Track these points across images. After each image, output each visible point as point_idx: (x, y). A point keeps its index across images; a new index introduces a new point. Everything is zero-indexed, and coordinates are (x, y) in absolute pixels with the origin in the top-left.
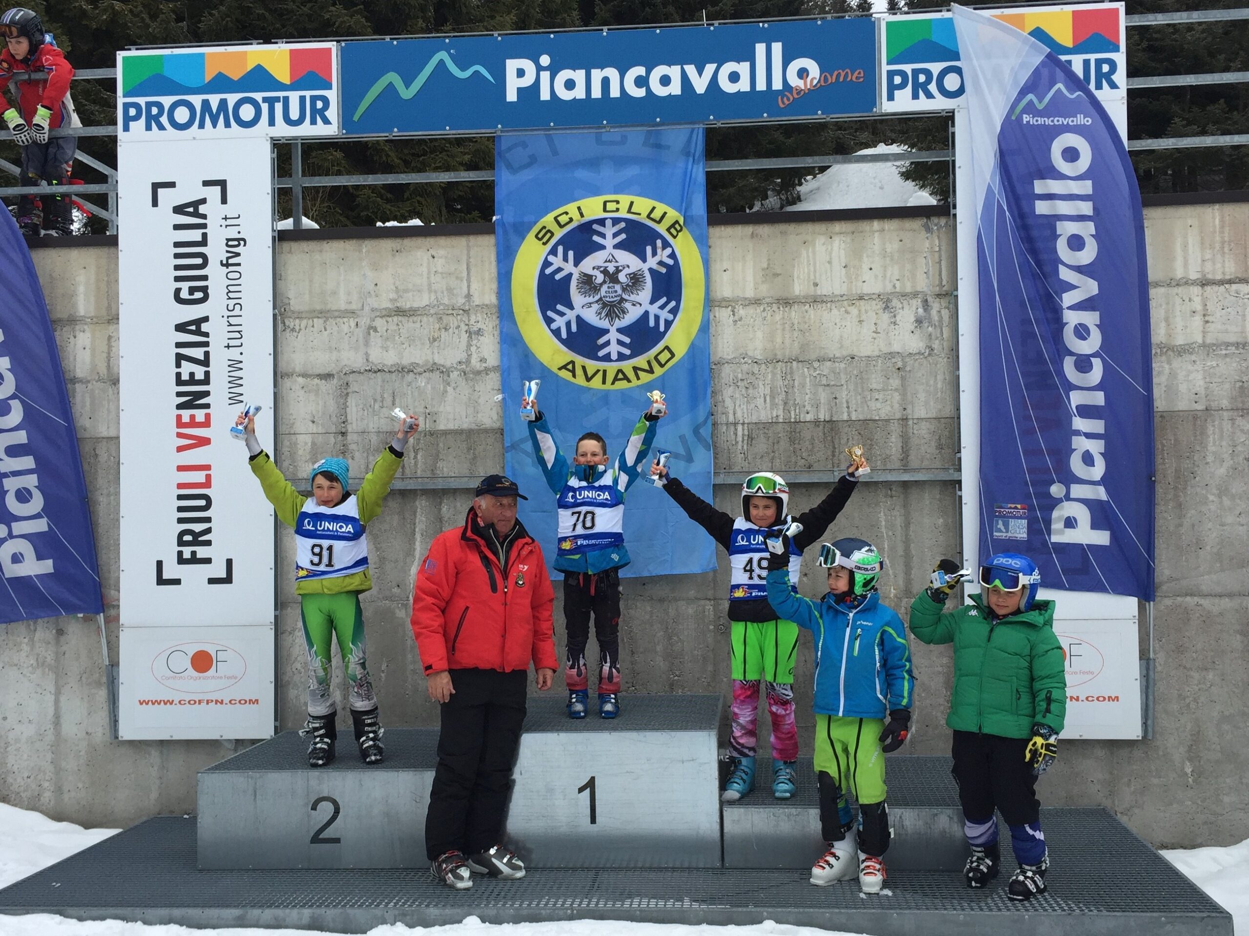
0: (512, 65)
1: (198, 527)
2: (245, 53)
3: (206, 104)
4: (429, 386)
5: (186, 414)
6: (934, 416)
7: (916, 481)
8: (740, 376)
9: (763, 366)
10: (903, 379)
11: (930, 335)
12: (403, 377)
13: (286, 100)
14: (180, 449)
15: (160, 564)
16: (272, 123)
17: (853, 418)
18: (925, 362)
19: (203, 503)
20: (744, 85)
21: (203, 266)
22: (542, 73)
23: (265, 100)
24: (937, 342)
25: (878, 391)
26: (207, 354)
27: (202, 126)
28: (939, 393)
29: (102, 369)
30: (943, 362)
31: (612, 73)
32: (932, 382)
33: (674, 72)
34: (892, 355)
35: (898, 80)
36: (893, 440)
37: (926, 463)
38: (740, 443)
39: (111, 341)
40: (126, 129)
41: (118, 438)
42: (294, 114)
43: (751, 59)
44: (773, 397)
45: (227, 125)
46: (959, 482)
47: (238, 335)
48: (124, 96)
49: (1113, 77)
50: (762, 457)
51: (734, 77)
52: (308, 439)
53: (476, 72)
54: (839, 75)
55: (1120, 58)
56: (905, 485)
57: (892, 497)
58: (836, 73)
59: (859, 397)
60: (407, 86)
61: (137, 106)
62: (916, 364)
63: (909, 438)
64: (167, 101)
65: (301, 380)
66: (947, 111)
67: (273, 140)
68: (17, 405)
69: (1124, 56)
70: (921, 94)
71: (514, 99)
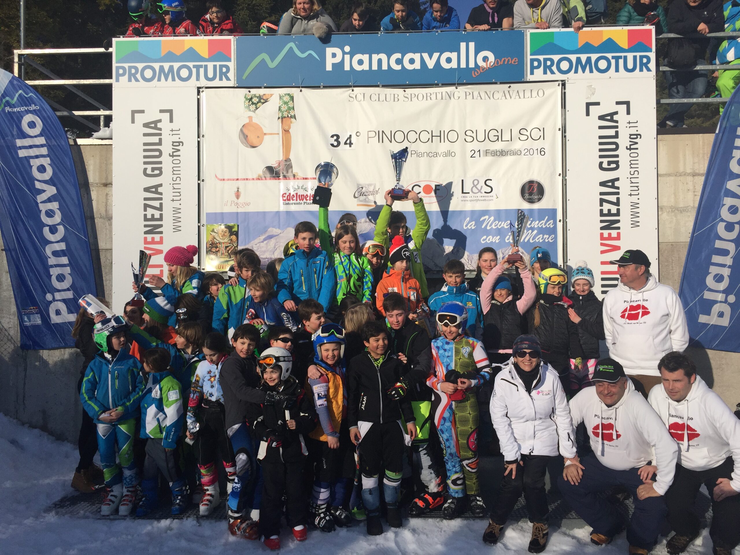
0: (329, 51)
2: (183, 40)
3: (162, 68)
5: (149, 237)
13: (206, 66)
16: (198, 79)
21: (160, 156)
23: (194, 66)
26: (161, 204)
27: (159, 80)
29: (103, 212)
31: (383, 57)
33: (417, 57)
35: (536, 64)
39: (108, 196)
40: (117, 80)
41: (111, 249)
42: (210, 75)
43: (458, 51)
45: (174, 80)
47: (178, 194)
48: (116, 63)
49: (649, 65)
51: (449, 60)
53: (310, 54)
54: (505, 60)
55: (652, 55)
58: (503, 59)
60: (272, 60)
61: (124, 68)
64: (140, 66)
66: (562, 81)
67: (199, 88)
68: (61, 229)
69: (654, 54)
70: (548, 71)
71: (331, 69)
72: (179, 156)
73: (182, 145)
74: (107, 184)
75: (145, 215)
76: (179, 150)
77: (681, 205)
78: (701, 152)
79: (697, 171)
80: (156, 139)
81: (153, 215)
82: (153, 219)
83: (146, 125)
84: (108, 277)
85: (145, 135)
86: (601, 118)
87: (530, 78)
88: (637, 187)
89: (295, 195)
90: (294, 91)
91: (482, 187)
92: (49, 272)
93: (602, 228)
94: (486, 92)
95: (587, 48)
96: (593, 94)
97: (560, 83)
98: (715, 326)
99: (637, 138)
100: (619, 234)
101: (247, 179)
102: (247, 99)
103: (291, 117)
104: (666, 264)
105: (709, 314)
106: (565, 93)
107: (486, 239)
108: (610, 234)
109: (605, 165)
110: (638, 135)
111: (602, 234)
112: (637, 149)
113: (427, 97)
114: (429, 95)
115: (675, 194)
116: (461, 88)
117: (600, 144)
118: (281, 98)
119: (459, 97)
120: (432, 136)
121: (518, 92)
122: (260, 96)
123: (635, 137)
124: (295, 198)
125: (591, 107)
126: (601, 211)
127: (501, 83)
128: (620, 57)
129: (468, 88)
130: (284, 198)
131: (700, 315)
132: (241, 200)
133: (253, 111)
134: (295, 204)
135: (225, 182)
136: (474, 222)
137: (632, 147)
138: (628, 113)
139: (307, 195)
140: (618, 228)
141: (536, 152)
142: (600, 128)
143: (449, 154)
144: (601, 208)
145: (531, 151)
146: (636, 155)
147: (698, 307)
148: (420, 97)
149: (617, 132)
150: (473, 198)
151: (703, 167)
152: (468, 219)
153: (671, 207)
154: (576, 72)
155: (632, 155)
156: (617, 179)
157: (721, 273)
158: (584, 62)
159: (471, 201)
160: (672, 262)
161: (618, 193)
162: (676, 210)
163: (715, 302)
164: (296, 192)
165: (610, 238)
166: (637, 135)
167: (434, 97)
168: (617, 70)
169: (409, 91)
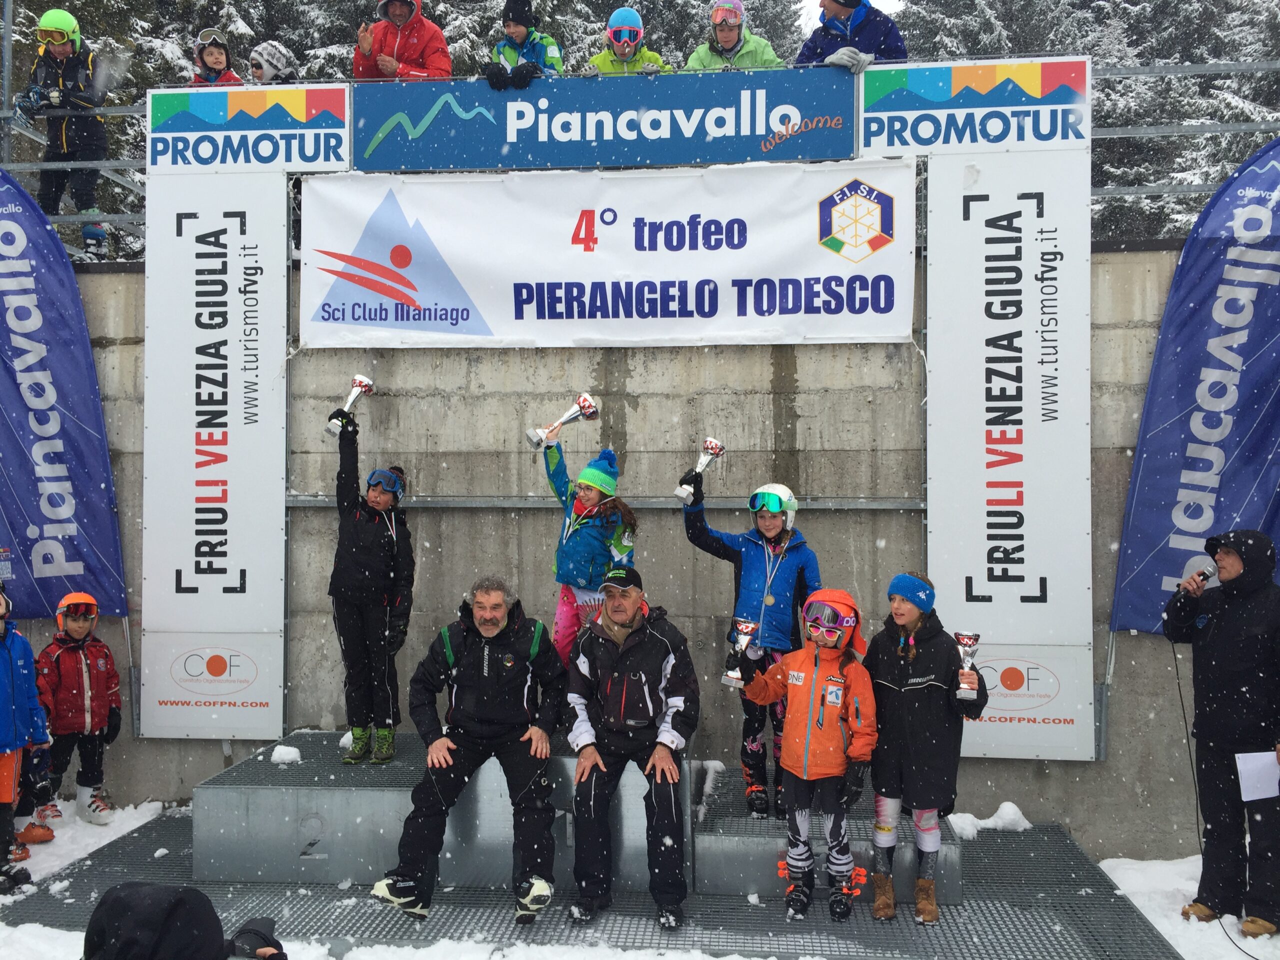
0: (513, 108)
1: (214, 539)
2: (265, 92)
3: (228, 140)
4: (431, 411)
5: (205, 432)
6: (902, 447)
7: (884, 510)
8: (720, 406)
9: (742, 397)
10: (874, 411)
11: (900, 370)
12: (407, 400)
13: (302, 137)
14: (199, 465)
15: (179, 573)
16: (288, 158)
17: (826, 447)
18: (895, 397)
19: (219, 516)
20: (729, 130)
21: (223, 292)
22: (540, 116)
23: (283, 137)
24: (906, 377)
25: (850, 422)
26: (225, 376)
27: (223, 161)
28: (908, 426)
29: (130, 389)
30: (911, 395)
31: (606, 117)
32: (900, 415)
33: (664, 116)
34: (863, 388)
35: (874, 127)
36: (863, 469)
37: (894, 493)
38: (720, 470)
39: (138, 361)
40: (154, 162)
41: (142, 453)
42: (309, 151)
43: (737, 106)
44: (750, 426)
45: (247, 160)
46: (925, 511)
47: (254, 359)
48: (153, 131)
49: (1079, 127)
50: (740, 483)
51: (720, 122)
52: (319, 458)
53: (479, 114)
54: (819, 121)
55: (1086, 110)
56: (874, 512)
57: (861, 523)
58: (816, 120)
59: (832, 428)
60: (415, 125)
61: (164, 141)
62: (886, 398)
63: (878, 468)
64: (192, 137)
65: (312, 402)
66: (920, 157)
68: (55, 416)
69: (1090, 109)
70: (896, 140)
71: (514, 139)
72: (256, 292)
73: (261, 274)
74: (139, 341)
75: (198, 395)
76: (255, 282)
77: (1136, 380)
80: (216, 264)
81: (211, 395)
82: (211, 401)
83: (201, 239)
85: (199, 256)
86: (991, 223)
87: (863, 152)
88: (1054, 347)
92: (36, 490)
93: (989, 422)
95: (969, 98)
96: (976, 182)
99: (1055, 259)
100: (1019, 432)
106: (925, 180)
108: (1003, 433)
109: (996, 309)
110: (1057, 255)
111: (989, 433)
112: (1055, 279)
117: (988, 270)
123: (1052, 257)
125: (973, 204)
126: (989, 390)
127: (813, 161)
128: (1027, 114)
131: (1165, 577)
137: (1046, 275)
138: (1040, 214)
140: (1019, 422)
142: (989, 241)
144: (989, 385)
146: (1053, 290)
149: (1019, 250)
153: (1117, 385)
154: (947, 140)
155: (1045, 290)
156: (1019, 334)
157: (1197, 501)
158: (960, 122)
160: (1119, 484)
161: (1019, 359)
162: (1126, 389)
163: (1189, 554)
165: (1003, 439)
168: (1021, 136)
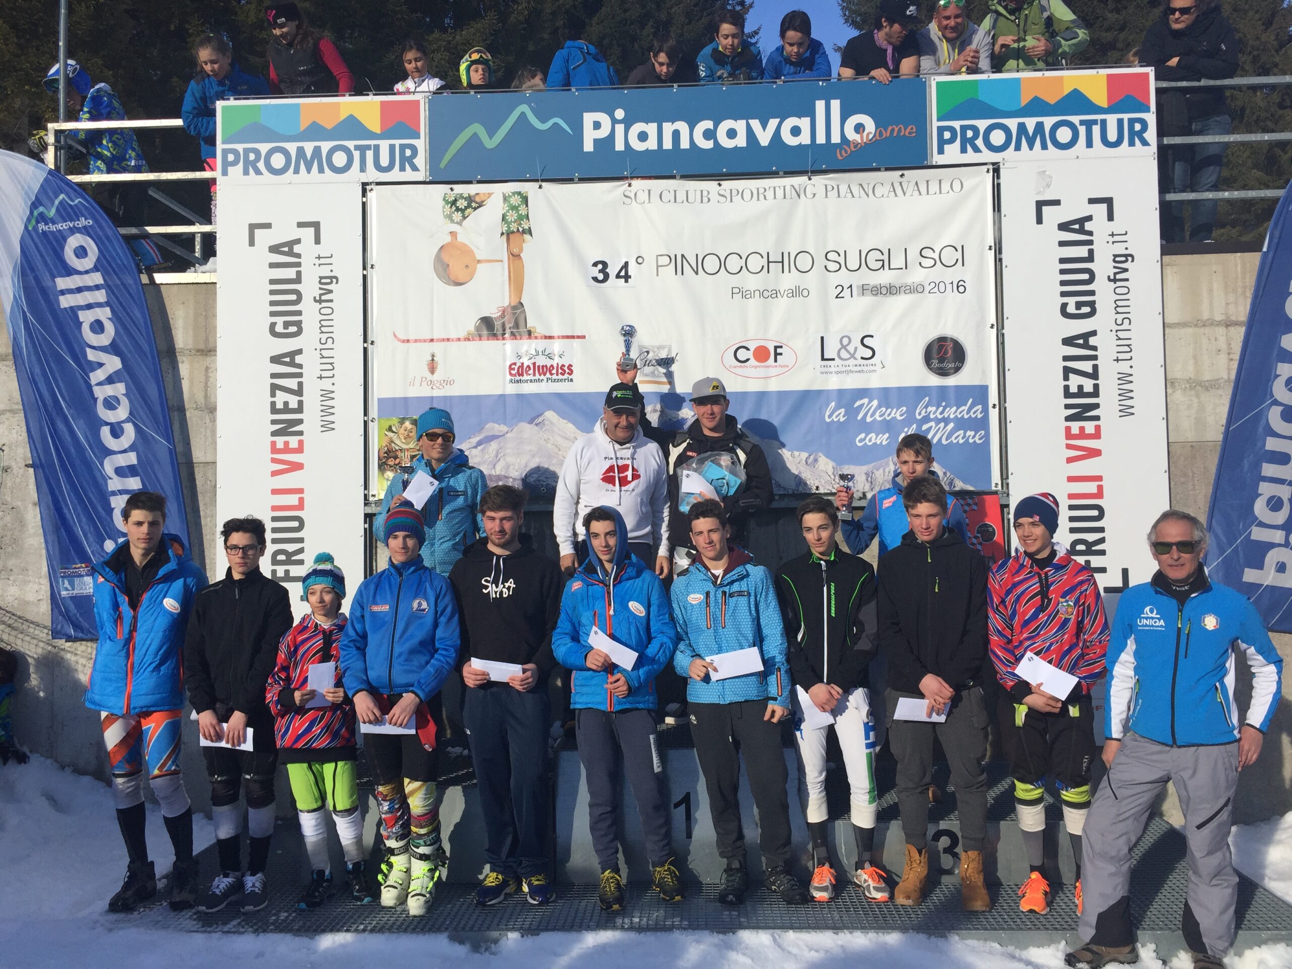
0: (589, 118)
1: (291, 547)
2: (338, 104)
3: (300, 151)
5: (280, 441)
13: (377, 149)
14: (274, 473)
16: (363, 169)
19: (296, 524)
21: (298, 301)
23: (357, 148)
26: (300, 384)
27: (296, 171)
29: (200, 398)
31: (682, 126)
33: (740, 126)
35: (947, 135)
39: (209, 371)
40: (225, 173)
41: (215, 463)
42: (384, 161)
43: (812, 115)
45: (321, 170)
47: (330, 367)
48: (224, 142)
49: (1144, 135)
51: (796, 131)
53: (555, 124)
54: (893, 130)
55: (1151, 118)
58: (890, 128)
60: (491, 135)
61: (235, 152)
64: (264, 148)
66: (993, 164)
67: (364, 185)
68: (129, 429)
69: (1154, 116)
70: (969, 148)
71: (591, 149)
72: (331, 301)
73: (337, 283)
74: (208, 351)
75: (273, 404)
76: (330, 292)
77: (1207, 377)
78: (1240, 284)
79: (1233, 318)
80: (290, 273)
81: (286, 404)
82: (286, 409)
83: (274, 249)
84: (208, 511)
85: (273, 265)
86: (1064, 227)
87: (937, 159)
88: (1128, 346)
89: (532, 366)
90: (529, 188)
91: (856, 349)
92: (108, 503)
93: (1068, 419)
94: (861, 185)
95: (1037, 107)
96: (1048, 186)
97: (991, 167)
98: (1272, 589)
99: (1126, 261)
100: (1098, 428)
101: (448, 340)
102: (447, 202)
103: (524, 232)
104: (1183, 480)
105: (1260, 565)
106: (999, 185)
107: (865, 439)
108: (1082, 429)
109: (1071, 309)
110: (1129, 257)
111: (1068, 429)
112: (1127, 280)
113: (758, 195)
114: (761, 191)
115: (1195, 357)
116: (817, 179)
117: (1062, 272)
118: (505, 199)
119: (814, 195)
120: (769, 262)
121: (917, 183)
122: (469, 196)
123: (1123, 259)
124: (531, 372)
125: (1045, 209)
126: (1066, 388)
127: (887, 169)
128: (1095, 122)
129: (829, 179)
130: (513, 372)
131: (1246, 570)
132: (438, 375)
133: (457, 223)
134: (531, 381)
135: (411, 345)
136: (843, 411)
137: (1118, 277)
138: (1111, 217)
139: (552, 366)
140: (1097, 418)
141: (949, 287)
142: (1062, 244)
143: (797, 292)
144: (1066, 383)
145: (942, 285)
146: (1126, 290)
147: (1241, 555)
148: (747, 195)
149: (1091, 252)
150: (841, 369)
151: (1242, 310)
152: (833, 404)
153: (1188, 381)
154: (1018, 148)
155: (1118, 291)
156: (1094, 333)
157: (1278, 495)
158: (1031, 130)
159: (838, 373)
160: (1193, 477)
161: (1095, 358)
162: (1198, 385)
163: (1272, 546)
164: (533, 361)
165: (1082, 435)
166: (1126, 256)
167: (770, 194)
168: (1089, 144)
169: (727, 184)
